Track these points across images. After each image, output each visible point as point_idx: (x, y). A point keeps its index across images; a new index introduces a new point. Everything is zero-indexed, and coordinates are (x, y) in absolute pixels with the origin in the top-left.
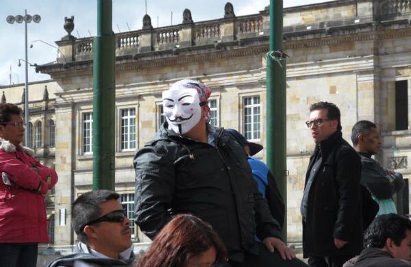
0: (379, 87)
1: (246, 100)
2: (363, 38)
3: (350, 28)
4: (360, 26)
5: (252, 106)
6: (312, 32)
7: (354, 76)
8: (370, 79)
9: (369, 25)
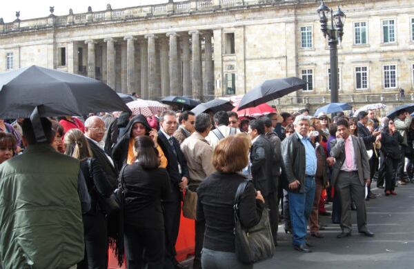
0: (55, 49)
1: (8, 54)
2: (50, 31)
3: (45, 27)
4: (49, 27)
5: (10, 56)
6: (31, 29)
7: (46, 45)
8: (52, 47)
9: (51, 27)
